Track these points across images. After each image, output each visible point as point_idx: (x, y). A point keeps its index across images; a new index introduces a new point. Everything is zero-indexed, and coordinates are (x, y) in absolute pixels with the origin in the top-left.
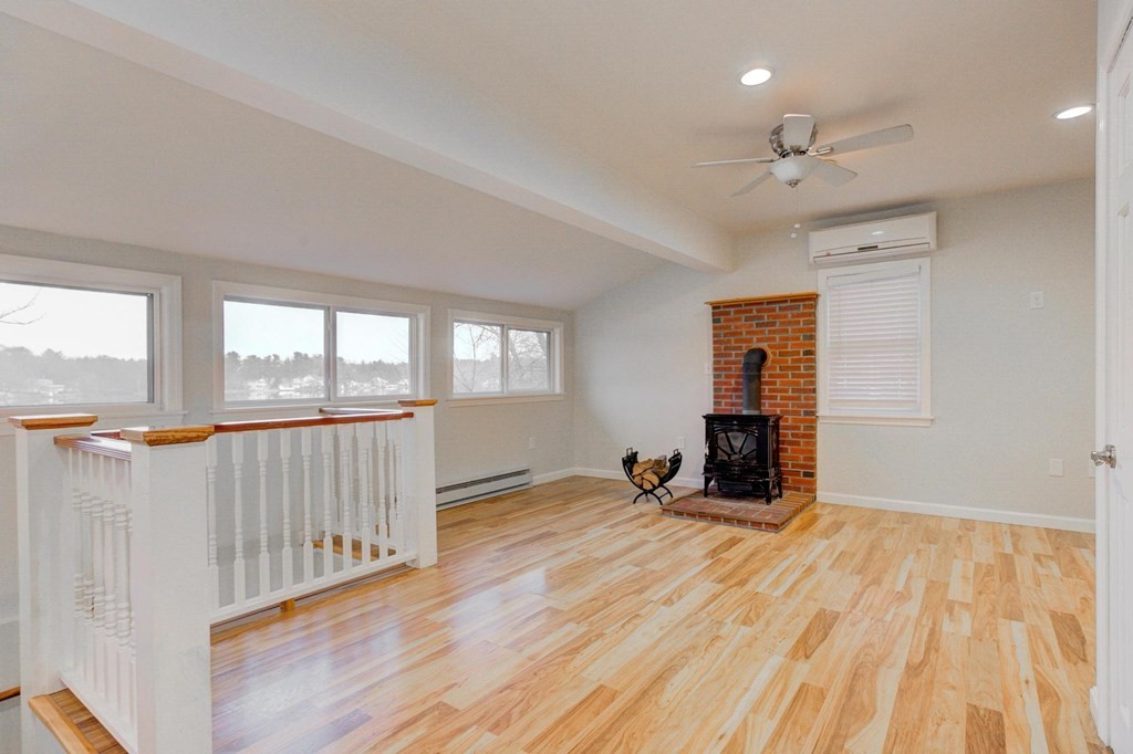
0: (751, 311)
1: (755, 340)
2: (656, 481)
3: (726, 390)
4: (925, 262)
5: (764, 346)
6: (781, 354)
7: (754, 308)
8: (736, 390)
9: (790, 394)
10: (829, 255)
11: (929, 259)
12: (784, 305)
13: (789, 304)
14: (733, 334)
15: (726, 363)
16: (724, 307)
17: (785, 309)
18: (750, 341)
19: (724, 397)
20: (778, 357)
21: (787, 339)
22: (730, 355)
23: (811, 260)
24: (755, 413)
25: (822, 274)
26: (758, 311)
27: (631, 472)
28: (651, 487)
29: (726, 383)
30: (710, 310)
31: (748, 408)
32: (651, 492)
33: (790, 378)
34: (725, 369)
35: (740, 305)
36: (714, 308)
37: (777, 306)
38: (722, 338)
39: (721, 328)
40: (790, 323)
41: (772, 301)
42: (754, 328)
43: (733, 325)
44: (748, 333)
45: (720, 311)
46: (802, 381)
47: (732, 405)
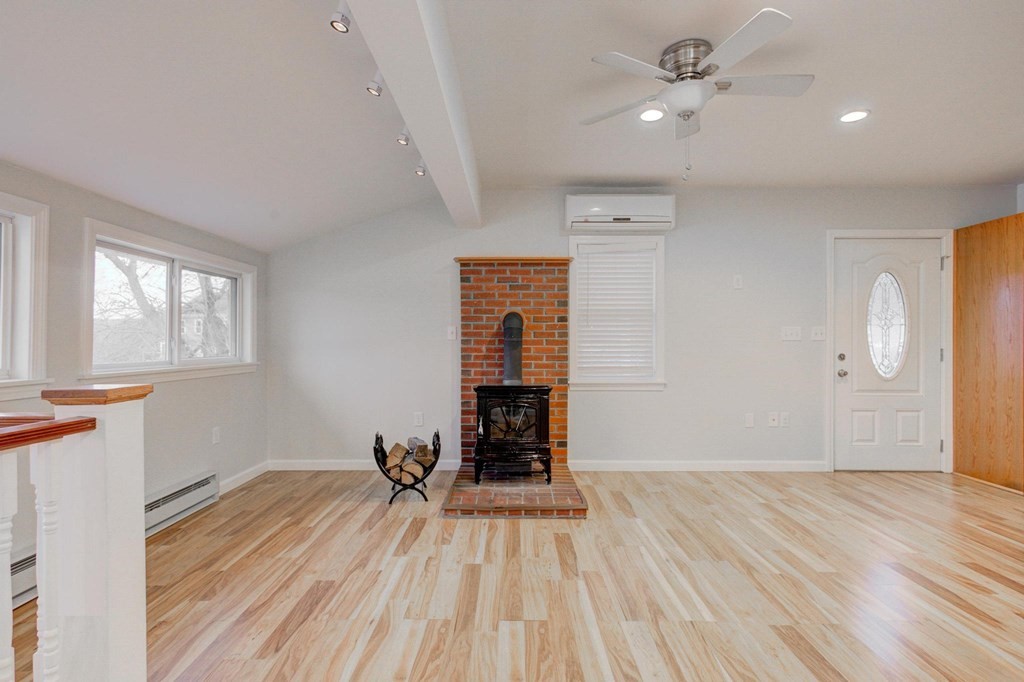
0: (504, 272)
1: (508, 304)
2: (419, 471)
3: (477, 357)
4: (660, 239)
5: (518, 309)
6: (536, 320)
7: (508, 268)
8: (486, 357)
9: (544, 361)
10: (586, 222)
11: (663, 237)
12: (539, 268)
13: (544, 267)
14: (484, 296)
15: (476, 327)
16: (475, 265)
17: (540, 272)
18: (503, 304)
19: (474, 365)
20: (532, 323)
21: (542, 304)
22: (481, 319)
23: (569, 223)
24: (515, 383)
25: (574, 240)
26: (512, 272)
27: (385, 464)
28: (412, 481)
29: (476, 350)
30: (457, 268)
31: (510, 377)
32: (412, 487)
33: (545, 346)
34: (475, 334)
35: (493, 265)
36: (462, 265)
37: (532, 269)
38: (472, 299)
39: (471, 288)
40: (545, 287)
41: (527, 263)
42: (508, 291)
43: (484, 285)
44: (501, 295)
45: (469, 269)
46: (556, 348)
47: (483, 373)
